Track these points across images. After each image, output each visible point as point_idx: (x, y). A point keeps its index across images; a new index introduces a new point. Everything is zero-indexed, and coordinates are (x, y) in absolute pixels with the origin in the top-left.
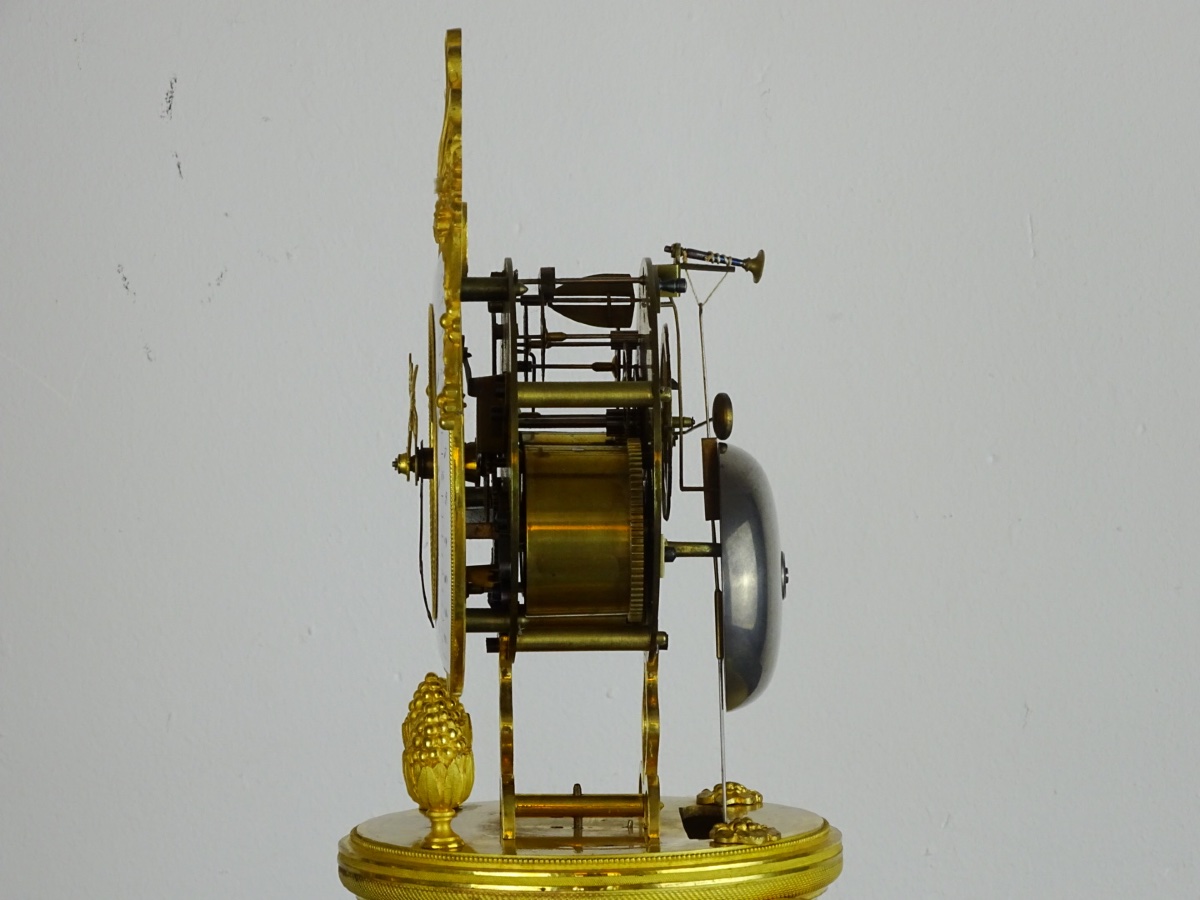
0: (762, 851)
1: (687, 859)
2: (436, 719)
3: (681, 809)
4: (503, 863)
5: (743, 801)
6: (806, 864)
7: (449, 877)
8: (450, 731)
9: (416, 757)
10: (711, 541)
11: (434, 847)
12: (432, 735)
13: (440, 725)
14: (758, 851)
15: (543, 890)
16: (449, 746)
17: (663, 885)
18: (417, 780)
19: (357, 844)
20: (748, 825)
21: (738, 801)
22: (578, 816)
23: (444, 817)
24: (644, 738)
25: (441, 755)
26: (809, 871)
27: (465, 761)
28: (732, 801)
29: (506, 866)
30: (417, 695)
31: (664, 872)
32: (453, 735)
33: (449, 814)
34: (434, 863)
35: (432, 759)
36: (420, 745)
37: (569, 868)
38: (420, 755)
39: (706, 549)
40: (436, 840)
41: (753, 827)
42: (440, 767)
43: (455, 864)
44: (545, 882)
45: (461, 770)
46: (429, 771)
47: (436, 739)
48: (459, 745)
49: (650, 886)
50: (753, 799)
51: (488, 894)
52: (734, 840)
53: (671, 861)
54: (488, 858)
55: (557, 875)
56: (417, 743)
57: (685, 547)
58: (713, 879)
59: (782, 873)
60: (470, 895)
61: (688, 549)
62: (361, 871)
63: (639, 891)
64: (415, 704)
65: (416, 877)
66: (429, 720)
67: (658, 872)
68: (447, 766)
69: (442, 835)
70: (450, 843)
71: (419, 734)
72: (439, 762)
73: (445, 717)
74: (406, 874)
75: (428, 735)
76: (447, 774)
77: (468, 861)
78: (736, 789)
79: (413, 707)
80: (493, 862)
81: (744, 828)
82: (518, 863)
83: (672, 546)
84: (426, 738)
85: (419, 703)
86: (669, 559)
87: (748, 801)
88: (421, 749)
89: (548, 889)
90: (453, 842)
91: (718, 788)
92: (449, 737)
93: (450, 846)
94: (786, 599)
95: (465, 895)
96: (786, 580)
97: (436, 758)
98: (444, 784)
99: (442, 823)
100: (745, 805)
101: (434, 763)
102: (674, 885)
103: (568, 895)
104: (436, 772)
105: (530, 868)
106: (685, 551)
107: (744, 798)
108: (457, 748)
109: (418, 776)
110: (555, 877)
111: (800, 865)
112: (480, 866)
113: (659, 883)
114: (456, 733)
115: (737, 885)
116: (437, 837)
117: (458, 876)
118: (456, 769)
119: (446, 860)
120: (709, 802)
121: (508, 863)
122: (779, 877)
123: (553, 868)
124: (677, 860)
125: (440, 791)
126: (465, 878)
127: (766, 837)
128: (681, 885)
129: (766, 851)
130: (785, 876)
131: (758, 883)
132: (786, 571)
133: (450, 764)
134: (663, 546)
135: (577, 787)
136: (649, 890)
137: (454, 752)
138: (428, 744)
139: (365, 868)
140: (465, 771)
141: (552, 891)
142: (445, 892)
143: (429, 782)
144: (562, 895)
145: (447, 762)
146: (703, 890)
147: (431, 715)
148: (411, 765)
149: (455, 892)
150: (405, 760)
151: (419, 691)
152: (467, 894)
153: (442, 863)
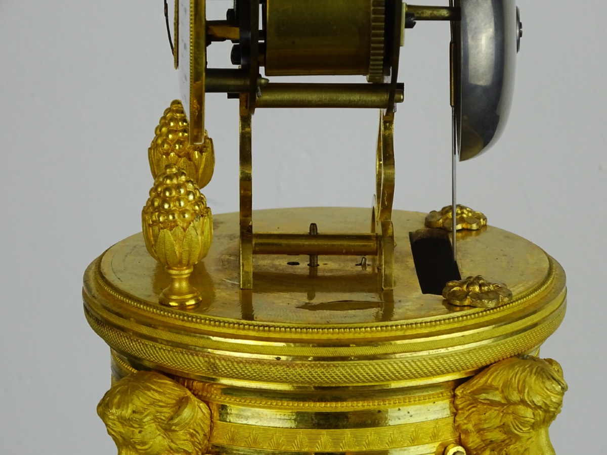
0: (494, 313)
1: (421, 327)
2: (175, 181)
3: (411, 234)
4: (239, 329)
5: (469, 227)
6: (535, 321)
7: (186, 339)
8: (188, 193)
9: (154, 219)
10: (448, 5)
11: (172, 304)
12: (170, 198)
13: (178, 187)
14: (491, 314)
15: (278, 359)
16: (187, 208)
17: (397, 356)
18: (156, 241)
19: (100, 285)
20: (480, 286)
21: (465, 226)
22: (313, 254)
23: (182, 275)
24: (379, 185)
25: (179, 217)
26: (538, 328)
27: (203, 222)
28: (459, 227)
29: (242, 333)
30: (163, 121)
31: (399, 342)
32: (191, 197)
33: (187, 271)
34: (172, 321)
35: (171, 221)
36: (159, 206)
37: (304, 336)
38: (159, 217)
39: (445, 13)
40: (174, 297)
41: (486, 288)
42: (178, 231)
43: (192, 325)
44: (280, 351)
45: (199, 232)
46: (167, 234)
47: (175, 201)
48: (197, 208)
49: (384, 356)
50: (479, 224)
51: (224, 359)
52: (467, 302)
53: (406, 330)
54: (225, 322)
55: (292, 345)
56: (156, 204)
57: (424, 11)
58: (446, 347)
59: (512, 334)
60: (207, 359)
61: (428, 13)
62: (101, 316)
63: (373, 362)
64: (160, 130)
65: (154, 335)
66: (168, 182)
67: (393, 342)
68: (185, 230)
69: (180, 293)
70: (188, 300)
71: (158, 195)
72: (177, 225)
73: (183, 178)
74: (144, 330)
75: (166, 197)
76: (185, 237)
77: (205, 324)
78: (463, 213)
79: (158, 132)
80: (229, 327)
81: (477, 289)
82: (254, 330)
83: (412, 11)
84: (165, 200)
85: (164, 130)
86: (410, 25)
87: (474, 226)
88: (160, 210)
89: (283, 358)
90: (191, 298)
91: (445, 211)
92: (187, 199)
93: (187, 304)
94: (519, 52)
95: (201, 358)
96: (521, 35)
97: (174, 221)
98: (181, 246)
99: (180, 280)
100: (471, 230)
101: (172, 226)
102: (408, 355)
103: (303, 365)
104: (174, 235)
105: (266, 335)
106: (425, 15)
107: (471, 224)
108: (195, 211)
109: (156, 237)
110: (290, 346)
111: (529, 323)
112: (216, 329)
113: (394, 353)
114: (194, 195)
115: (469, 351)
116: (174, 295)
117: (195, 339)
118: (193, 232)
119: (183, 320)
120: (437, 226)
121: (244, 329)
122: (510, 338)
123: (288, 336)
124: (412, 328)
125: (177, 253)
126: (201, 342)
127: (498, 298)
128: (415, 354)
129: (497, 312)
130: (515, 337)
131: (490, 347)
132: (520, 26)
133: (187, 227)
134: (404, 10)
135: (313, 226)
136: (383, 361)
137: (192, 215)
138: (166, 206)
139: (106, 315)
140: (203, 233)
141: (287, 360)
142: (182, 353)
143: (168, 245)
144: (297, 365)
145: (185, 225)
146: (436, 358)
147: (170, 177)
148: (150, 225)
149: (192, 354)
150: (144, 220)
151: (164, 118)
152: (203, 357)
153: (180, 323)
